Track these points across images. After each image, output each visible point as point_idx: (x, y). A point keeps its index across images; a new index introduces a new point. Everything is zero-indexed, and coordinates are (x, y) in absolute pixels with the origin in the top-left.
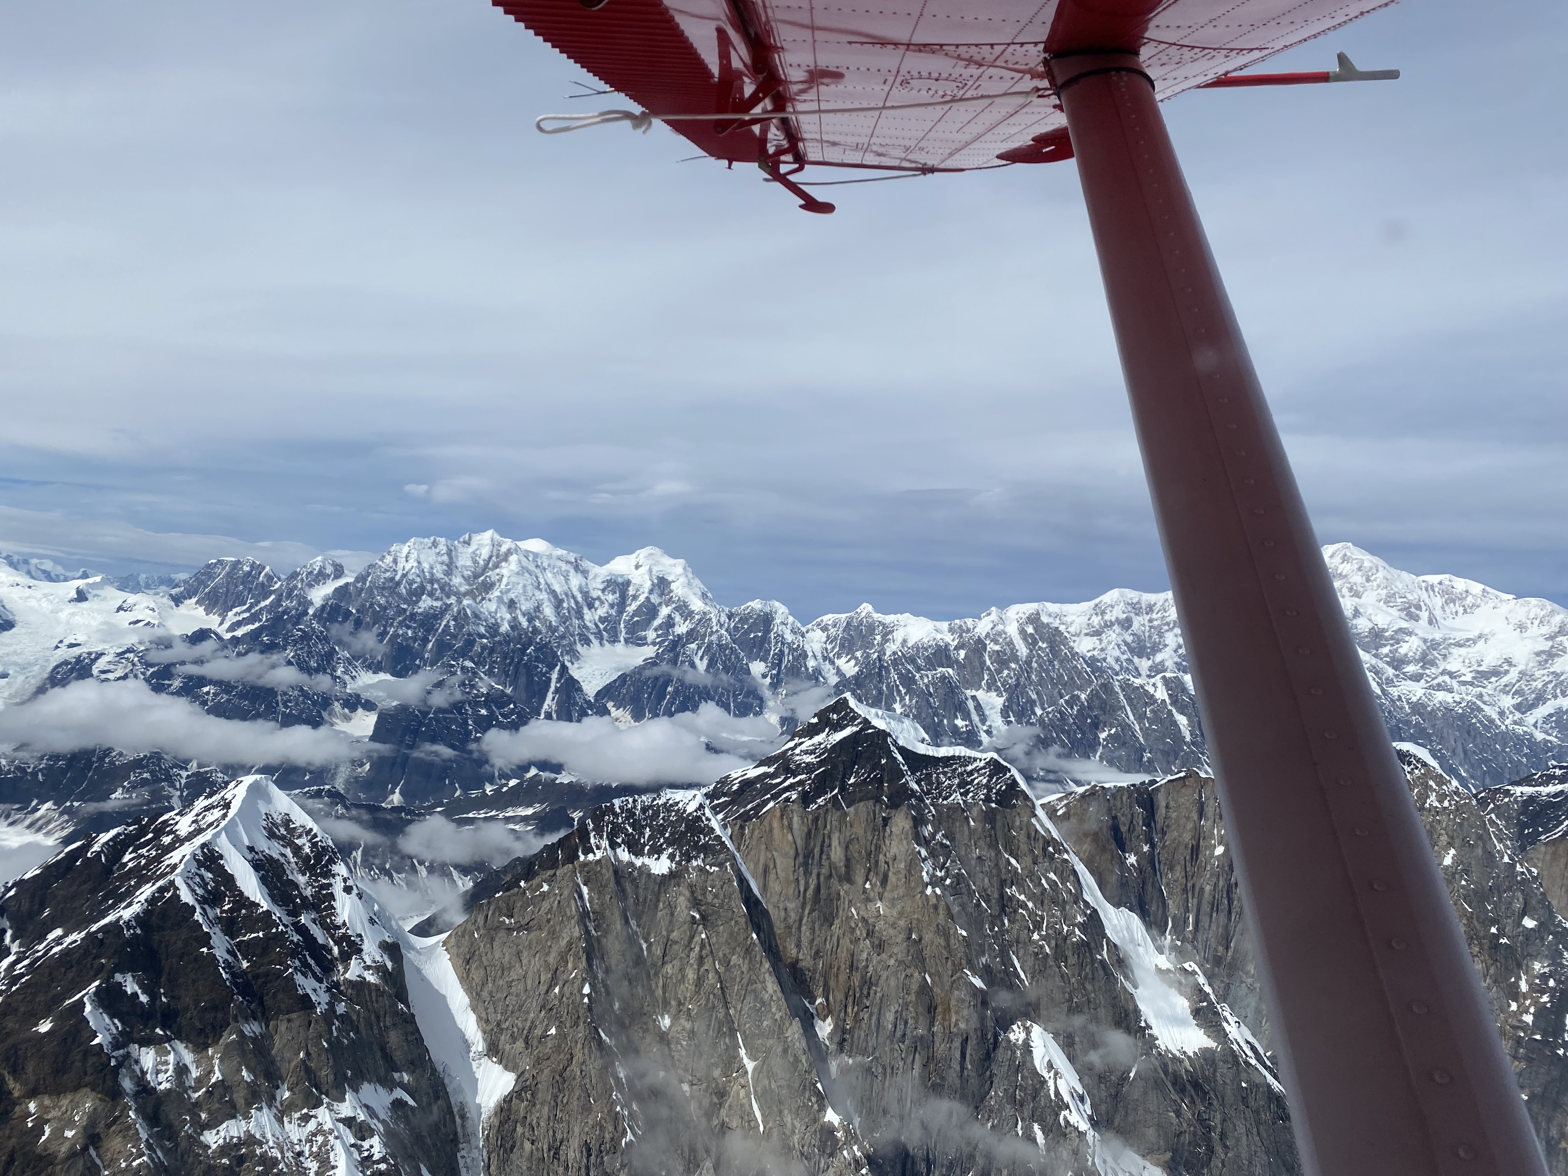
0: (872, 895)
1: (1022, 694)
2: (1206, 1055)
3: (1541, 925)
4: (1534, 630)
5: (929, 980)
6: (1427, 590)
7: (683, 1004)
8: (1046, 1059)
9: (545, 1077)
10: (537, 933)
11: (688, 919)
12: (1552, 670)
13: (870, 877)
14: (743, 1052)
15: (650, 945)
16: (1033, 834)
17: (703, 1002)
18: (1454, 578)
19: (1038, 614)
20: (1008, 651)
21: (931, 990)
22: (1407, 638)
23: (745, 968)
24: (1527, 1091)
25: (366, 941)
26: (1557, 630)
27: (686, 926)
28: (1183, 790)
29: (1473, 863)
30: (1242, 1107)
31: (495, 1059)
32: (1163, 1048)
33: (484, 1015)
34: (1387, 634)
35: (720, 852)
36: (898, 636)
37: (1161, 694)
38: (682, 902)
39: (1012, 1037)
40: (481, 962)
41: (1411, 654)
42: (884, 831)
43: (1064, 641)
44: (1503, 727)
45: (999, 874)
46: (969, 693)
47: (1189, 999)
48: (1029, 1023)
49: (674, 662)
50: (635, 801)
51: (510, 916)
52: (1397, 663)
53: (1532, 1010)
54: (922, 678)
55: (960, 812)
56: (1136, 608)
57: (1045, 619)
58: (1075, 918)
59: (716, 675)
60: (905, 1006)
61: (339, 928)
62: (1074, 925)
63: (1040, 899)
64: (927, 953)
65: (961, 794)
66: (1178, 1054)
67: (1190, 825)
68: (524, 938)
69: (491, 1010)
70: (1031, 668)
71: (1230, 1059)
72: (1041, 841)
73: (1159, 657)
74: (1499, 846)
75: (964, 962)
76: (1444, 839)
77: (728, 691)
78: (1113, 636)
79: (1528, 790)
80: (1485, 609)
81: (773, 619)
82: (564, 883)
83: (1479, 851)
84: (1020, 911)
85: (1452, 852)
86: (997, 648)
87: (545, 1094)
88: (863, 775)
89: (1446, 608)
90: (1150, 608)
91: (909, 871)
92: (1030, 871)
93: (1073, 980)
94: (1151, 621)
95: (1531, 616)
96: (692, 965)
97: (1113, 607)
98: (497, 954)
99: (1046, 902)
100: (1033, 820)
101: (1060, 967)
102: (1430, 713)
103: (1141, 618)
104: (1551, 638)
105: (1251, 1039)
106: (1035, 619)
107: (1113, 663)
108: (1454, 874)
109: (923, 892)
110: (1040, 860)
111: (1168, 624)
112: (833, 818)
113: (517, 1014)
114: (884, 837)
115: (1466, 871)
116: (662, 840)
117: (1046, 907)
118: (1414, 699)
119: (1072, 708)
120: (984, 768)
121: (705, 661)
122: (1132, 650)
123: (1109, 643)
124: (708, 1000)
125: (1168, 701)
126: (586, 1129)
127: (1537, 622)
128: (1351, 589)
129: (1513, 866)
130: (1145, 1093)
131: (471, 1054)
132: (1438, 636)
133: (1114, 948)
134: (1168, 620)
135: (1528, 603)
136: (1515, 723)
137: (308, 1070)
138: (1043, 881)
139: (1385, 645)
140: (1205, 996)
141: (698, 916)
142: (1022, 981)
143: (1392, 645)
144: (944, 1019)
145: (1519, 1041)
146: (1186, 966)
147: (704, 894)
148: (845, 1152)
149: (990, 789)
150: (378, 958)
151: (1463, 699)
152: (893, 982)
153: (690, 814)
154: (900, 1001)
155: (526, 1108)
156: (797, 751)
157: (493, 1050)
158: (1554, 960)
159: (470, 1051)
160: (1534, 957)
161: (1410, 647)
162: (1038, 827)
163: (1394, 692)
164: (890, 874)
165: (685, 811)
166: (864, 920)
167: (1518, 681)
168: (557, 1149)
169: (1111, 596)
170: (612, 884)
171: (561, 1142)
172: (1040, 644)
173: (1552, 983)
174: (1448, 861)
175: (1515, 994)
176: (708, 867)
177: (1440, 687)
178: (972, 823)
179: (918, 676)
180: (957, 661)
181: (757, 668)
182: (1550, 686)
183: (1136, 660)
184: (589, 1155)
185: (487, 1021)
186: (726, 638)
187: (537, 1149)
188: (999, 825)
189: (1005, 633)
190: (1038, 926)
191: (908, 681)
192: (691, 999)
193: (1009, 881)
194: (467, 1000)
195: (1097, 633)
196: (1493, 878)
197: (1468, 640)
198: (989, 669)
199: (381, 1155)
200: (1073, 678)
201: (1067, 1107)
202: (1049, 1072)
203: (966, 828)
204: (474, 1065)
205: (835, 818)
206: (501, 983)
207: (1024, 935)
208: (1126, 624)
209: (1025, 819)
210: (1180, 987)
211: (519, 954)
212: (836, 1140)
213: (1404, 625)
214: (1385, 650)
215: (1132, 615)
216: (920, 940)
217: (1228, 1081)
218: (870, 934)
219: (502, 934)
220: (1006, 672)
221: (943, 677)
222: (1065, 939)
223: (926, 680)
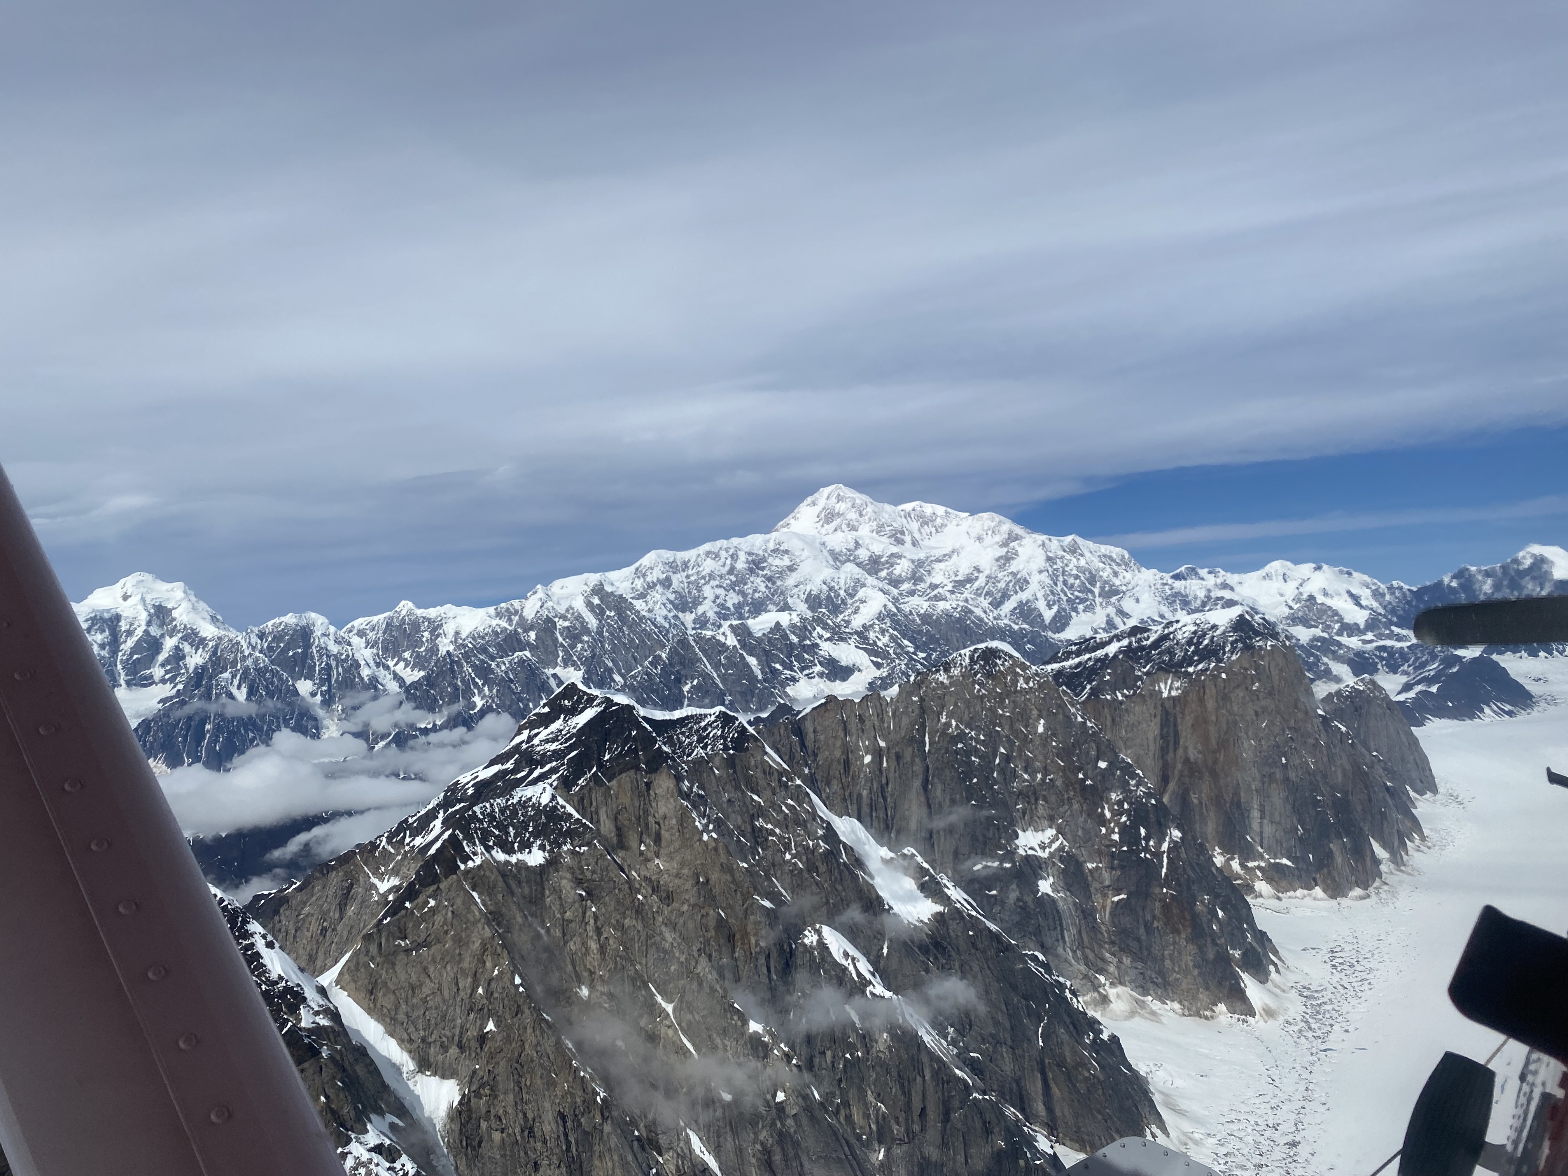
0: (649, 855)
1: (599, 664)
2: (939, 918)
3: (1111, 764)
4: (989, 540)
5: (723, 914)
6: (906, 518)
7: (594, 973)
8: (841, 951)
9: (502, 1068)
10: (438, 946)
11: (577, 898)
12: (1010, 571)
13: (644, 839)
14: (659, 998)
15: (548, 930)
16: (768, 770)
17: (611, 966)
18: (923, 504)
19: (601, 584)
20: (578, 625)
21: (727, 921)
22: (898, 561)
23: (640, 927)
24: (1125, 891)
25: (305, 989)
26: (1007, 536)
27: (577, 905)
28: (827, 714)
29: (1058, 727)
30: (973, 951)
31: (428, 1073)
32: (906, 922)
33: (405, 1036)
34: (883, 560)
35: (584, 833)
36: (449, 628)
37: (731, 641)
38: (566, 885)
39: (807, 941)
40: (387, 988)
41: (904, 574)
42: (649, 795)
43: (631, 607)
44: (990, 624)
45: (748, 812)
46: (549, 671)
47: (913, 879)
48: (818, 926)
49: (207, 696)
50: (492, 805)
51: (404, 938)
52: (895, 582)
53: (1116, 830)
54: (498, 665)
55: (705, 764)
56: (673, 566)
57: (608, 589)
58: (817, 832)
59: (259, 702)
60: (707, 942)
61: (276, 983)
62: (817, 839)
63: (784, 824)
64: (717, 891)
65: (702, 748)
66: (917, 924)
67: (839, 743)
68: (426, 954)
69: (411, 1029)
70: (603, 637)
71: (957, 916)
72: (776, 774)
73: (700, 610)
74: (1073, 710)
75: (751, 890)
76: (1035, 712)
77: (279, 718)
78: (657, 596)
79: (1056, 666)
80: (951, 528)
81: (312, 632)
82: (452, 894)
83: (1061, 717)
84: (770, 838)
85: (1042, 721)
86: (567, 624)
87: (505, 1082)
88: (616, 749)
89: (922, 530)
90: (686, 565)
91: (681, 825)
92: (771, 802)
93: (826, 885)
94: (688, 577)
95: (986, 528)
96: (591, 937)
97: (652, 569)
98: (403, 976)
99: (790, 826)
100: (766, 758)
101: (813, 877)
102: (936, 621)
103: (678, 576)
104: (1005, 544)
105: (966, 897)
106: (598, 590)
107: (663, 622)
108: (1046, 738)
109: (700, 840)
110: (778, 790)
111: (704, 578)
112: (598, 795)
113: (442, 1025)
114: (650, 801)
115: (1054, 735)
116: (527, 835)
117: (791, 830)
118: (922, 612)
119: (656, 668)
120: (715, 721)
121: (244, 690)
122: (676, 607)
123: (655, 603)
124: (616, 963)
125: (738, 646)
126: (557, 1101)
127: (990, 532)
128: (848, 525)
129: (1085, 723)
130: (901, 962)
131: (405, 1075)
132: (922, 556)
133: (849, 850)
134: (703, 574)
135: (982, 518)
136: (995, 618)
137: (333, 1112)
138: (784, 808)
139: (882, 570)
140: (925, 872)
141: (584, 893)
142: (785, 897)
143: (888, 569)
144: (743, 944)
145: (1113, 855)
146: (905, 851)
147: (583, 873)
148: (775, 1052)
149: (725, 739)
150: (322, 1003)
151: (958, 605)
152: (691, 925)
153: (546, 806)
154: (701, 939)
155: (487, 1102)
156: (536, 741)
157: (424, 1065)
158: (1124, 788)
159: (401, 1074)
160: (1110, 790)
161: (902, 568)
162: (771, 763)
163: (906, 609)
164: (663, 832)
165: (540, 804)
166: (646, 878)
167: (987, 584)
168: (531, 1129)
169: (649, 559)
170: (501, 884)
171: (534, 1120)
172: (608, 613)
173: (1126, 806)
174: (1041, 729)
175: (1103, 822)
176: (577, 849)
177: (938, 598)
178: (717, 772)
179: (493, 665)
180: (528, 643)
181: (304, 687)
182: (1011, 585)
183: (680, 615)
184: (565, 1122)
185: (411, 1041)
186: (264, 661)
187: (509, 1135)
188: (738, 768)
189: (572, 609)
190: (788, 847)
191: (484, 671)
192: (600, 966)
193: (756, 815)
194: (380, 1028)
195: (642, 596)
196: (1073, 736)
197: (945, 555)
198: (562, 645)
199: (415, 1170)
200: (643, 641)
201: (870, 983)
202: (847, 960)
203: (712, 777)
204: (411, 1084)
205: (599, 794)
206: (415, 1001)
207: (778, 858)
208: (666, 583)
209: (759, 758)
210: (906, 871)
211: (425, 969)
212: (765, 1045)
213: (895, 550)
214: (883, 574)
215: (671, 574)
216: (708, 881)
217: (960, 934)
218: (655, 889)
219: (402, 956)
220: (579, 646)
221: (522, 661)
222: (813, 852)
223: (503, 668)
